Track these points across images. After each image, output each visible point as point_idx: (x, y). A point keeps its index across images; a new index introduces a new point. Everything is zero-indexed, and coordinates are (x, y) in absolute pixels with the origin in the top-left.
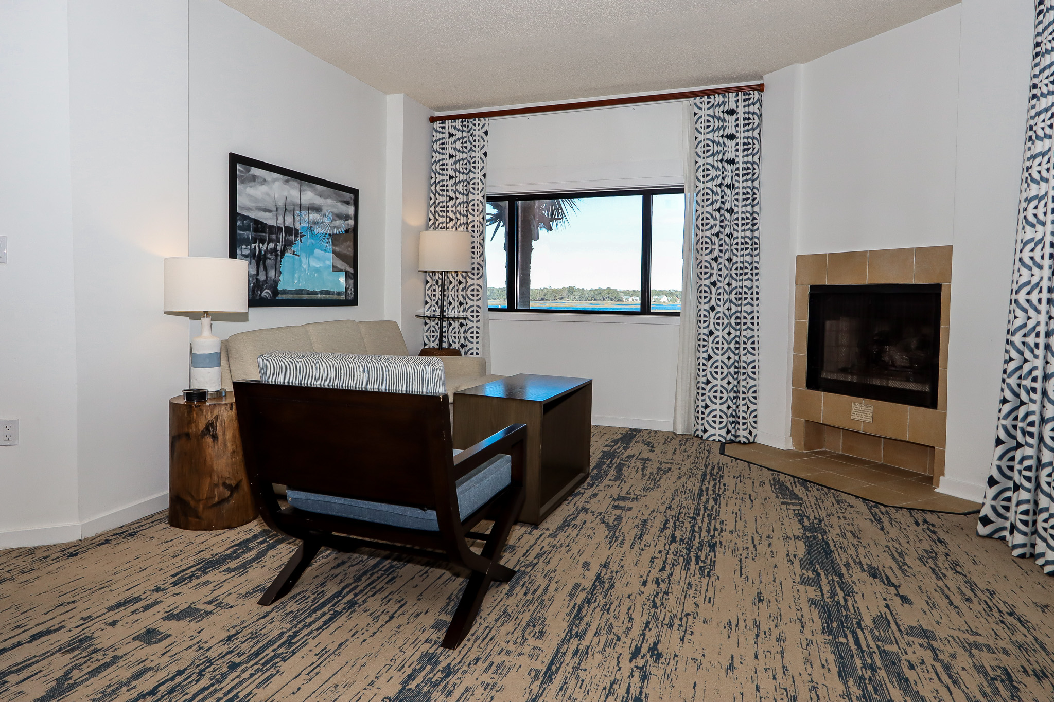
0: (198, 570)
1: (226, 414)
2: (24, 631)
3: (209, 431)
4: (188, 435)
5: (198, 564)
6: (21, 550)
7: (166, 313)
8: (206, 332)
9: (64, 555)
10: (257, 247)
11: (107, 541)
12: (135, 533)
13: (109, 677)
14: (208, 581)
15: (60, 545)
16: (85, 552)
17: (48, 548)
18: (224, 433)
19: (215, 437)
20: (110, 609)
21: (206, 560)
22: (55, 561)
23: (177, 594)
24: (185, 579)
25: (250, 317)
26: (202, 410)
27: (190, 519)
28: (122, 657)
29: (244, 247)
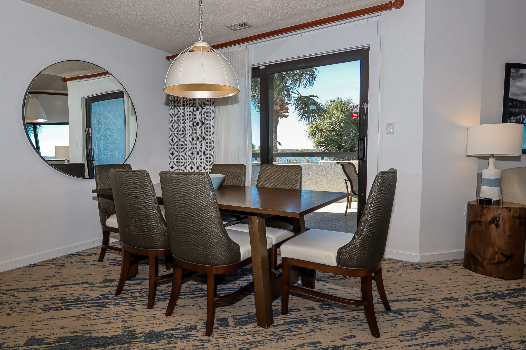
0: (490, 296)
1: (506, 214)
2: (405, 295)
3: (494, 222)
4: (480, 222)
5: (489, 293)
6: (394, 260)
7: (467, 156)
8: (491, 166)
9: (414, 267)
10: (521, 118)
11: (432, 267)
12: (446, 267)
13: (452, 333)
14: (498, 304)
15: (411, 263)
16: (423, 269)
17: (406, 262)
18: (504, 225)
19: (497, 226)
20: (443, 300)
21: (493, 292)
22: (410, 269)
23: (480, 305)
24: (482, 299)
25: (522, 158)
26: (490, 210)
27: (478, 267)
28: (456, 326)
29: (512, 118)
